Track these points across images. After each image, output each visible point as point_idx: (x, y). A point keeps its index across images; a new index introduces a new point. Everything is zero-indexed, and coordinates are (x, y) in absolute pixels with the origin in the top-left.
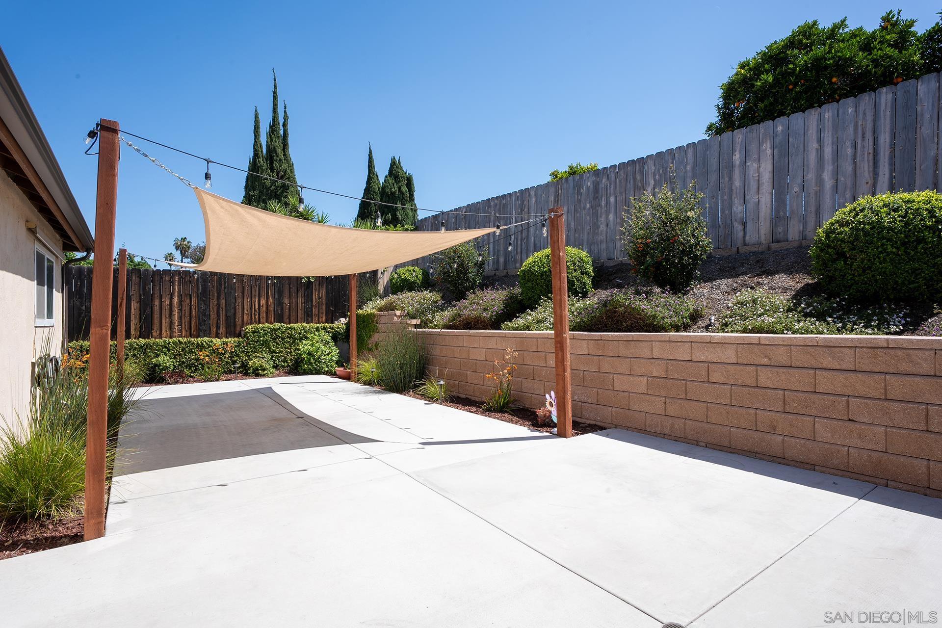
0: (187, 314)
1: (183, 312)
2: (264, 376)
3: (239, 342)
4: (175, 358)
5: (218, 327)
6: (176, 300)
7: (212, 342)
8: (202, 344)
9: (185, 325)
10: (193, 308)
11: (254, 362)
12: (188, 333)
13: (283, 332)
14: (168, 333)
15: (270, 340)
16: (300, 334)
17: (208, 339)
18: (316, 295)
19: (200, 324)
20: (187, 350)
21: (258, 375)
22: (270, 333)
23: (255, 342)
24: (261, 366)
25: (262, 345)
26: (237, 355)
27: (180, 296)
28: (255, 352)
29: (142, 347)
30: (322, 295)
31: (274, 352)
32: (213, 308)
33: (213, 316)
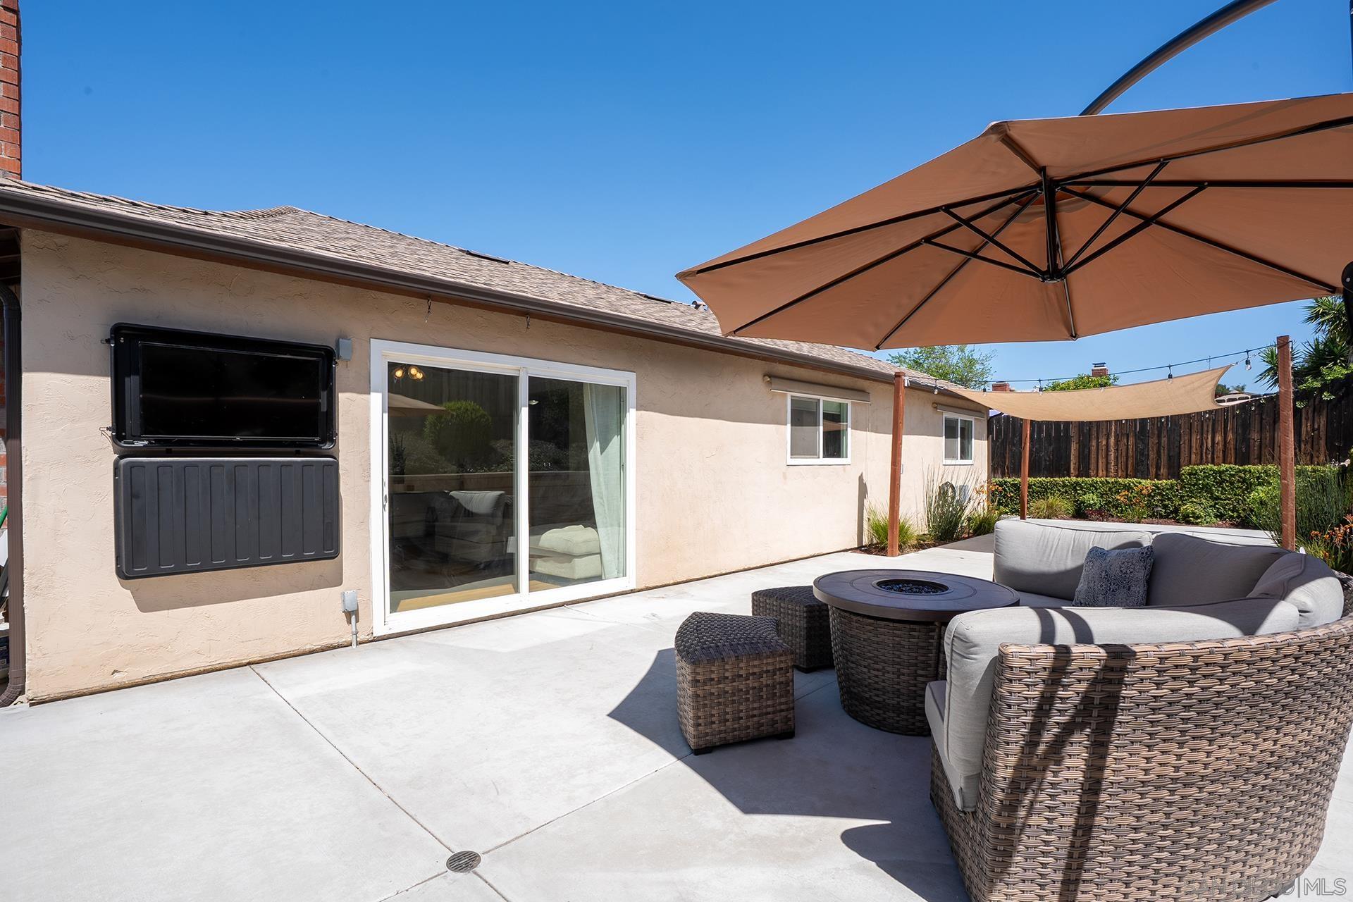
0: (1124, 454)
1: (1120, 452)
2: (1197, 524)
3: (1171, 484)
4: (1102, 497)
5: (1158, 468)
6: (1112, 440)
7: (1140, 483)
8: (1130, 484)
9: (1122, 465)
10: (1130, 447)
11: (1188, 508)
12: (1124, 474)
13: (1233, 475)
14: (1105, 473)
15: (1213, 485)
16: (1258, 478)
17: (1136, 479)
18: (1307, 426)
19: (1137, 464)
20: (1114, 489)
21: (1188, 523)
22: (1213, 476)
23: (1192, 485)
24: (1193, 513)
25: (1202, 489)
26: (1169, 499)
27: (1117, 436)
28: (1192, 497)
29: (1073, 485)
30: (1319, 426)
31: (1218, 498)
32: (1152, 448)
33: (1152, 455)
